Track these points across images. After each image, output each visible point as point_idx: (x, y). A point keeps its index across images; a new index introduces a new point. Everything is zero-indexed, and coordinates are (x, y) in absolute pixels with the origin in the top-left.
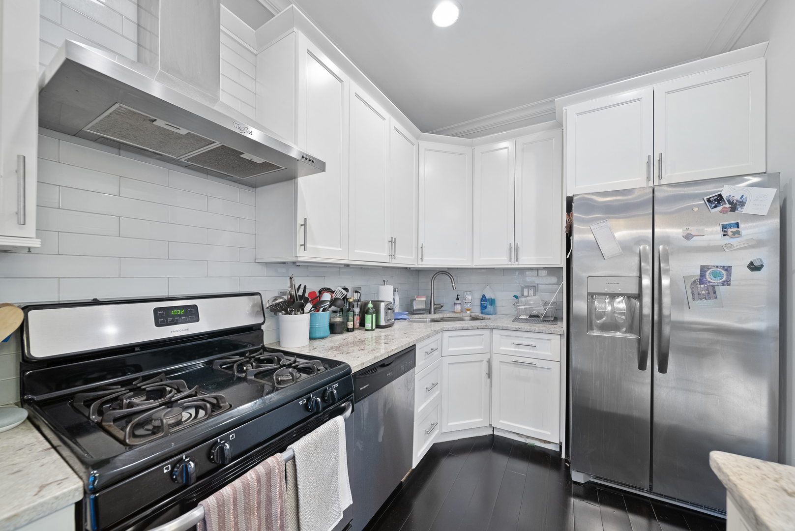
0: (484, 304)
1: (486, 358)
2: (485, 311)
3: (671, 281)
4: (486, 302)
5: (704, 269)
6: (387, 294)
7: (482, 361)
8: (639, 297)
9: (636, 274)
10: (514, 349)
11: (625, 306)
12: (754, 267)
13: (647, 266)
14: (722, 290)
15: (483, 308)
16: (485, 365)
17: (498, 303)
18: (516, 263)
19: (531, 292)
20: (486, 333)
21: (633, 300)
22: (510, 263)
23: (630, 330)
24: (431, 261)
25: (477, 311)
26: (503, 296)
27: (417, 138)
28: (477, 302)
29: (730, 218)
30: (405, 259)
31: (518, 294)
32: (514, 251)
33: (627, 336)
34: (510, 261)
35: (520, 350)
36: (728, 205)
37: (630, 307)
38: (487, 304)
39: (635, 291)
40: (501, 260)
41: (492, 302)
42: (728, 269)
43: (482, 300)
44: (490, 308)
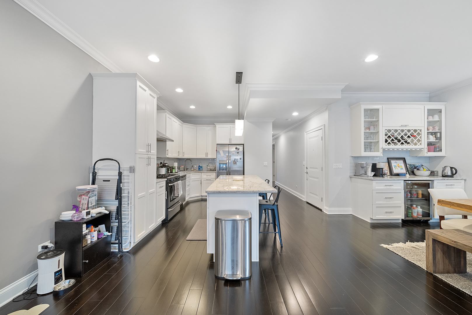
0: (199, 168)
1: (200, 179)
2: (200, 170)
5: (235, 159)
6: (176, 165)
10: (206, 177)
13: (228, 158)
14: (237, 162)
15: (199, 169)
16: (200, 181)
17: (203, 167)
19: (211, 164)
20: (200, 173)
24: (186, 156)
25: (198, 169)
26: (204, 166)
27: (182, 124)
28: (198, 168)
29: (238, 151)
30: (181, 156)
31: (208, 165)
32: (207, 154)
33: (225, 171)
34: (206, 157)
35: (208, 177)
36: (238, 149)
40: (204, 156)
41: (201, 167)
42: (238, 159)
43: (199, 167)
44: (201, 169)
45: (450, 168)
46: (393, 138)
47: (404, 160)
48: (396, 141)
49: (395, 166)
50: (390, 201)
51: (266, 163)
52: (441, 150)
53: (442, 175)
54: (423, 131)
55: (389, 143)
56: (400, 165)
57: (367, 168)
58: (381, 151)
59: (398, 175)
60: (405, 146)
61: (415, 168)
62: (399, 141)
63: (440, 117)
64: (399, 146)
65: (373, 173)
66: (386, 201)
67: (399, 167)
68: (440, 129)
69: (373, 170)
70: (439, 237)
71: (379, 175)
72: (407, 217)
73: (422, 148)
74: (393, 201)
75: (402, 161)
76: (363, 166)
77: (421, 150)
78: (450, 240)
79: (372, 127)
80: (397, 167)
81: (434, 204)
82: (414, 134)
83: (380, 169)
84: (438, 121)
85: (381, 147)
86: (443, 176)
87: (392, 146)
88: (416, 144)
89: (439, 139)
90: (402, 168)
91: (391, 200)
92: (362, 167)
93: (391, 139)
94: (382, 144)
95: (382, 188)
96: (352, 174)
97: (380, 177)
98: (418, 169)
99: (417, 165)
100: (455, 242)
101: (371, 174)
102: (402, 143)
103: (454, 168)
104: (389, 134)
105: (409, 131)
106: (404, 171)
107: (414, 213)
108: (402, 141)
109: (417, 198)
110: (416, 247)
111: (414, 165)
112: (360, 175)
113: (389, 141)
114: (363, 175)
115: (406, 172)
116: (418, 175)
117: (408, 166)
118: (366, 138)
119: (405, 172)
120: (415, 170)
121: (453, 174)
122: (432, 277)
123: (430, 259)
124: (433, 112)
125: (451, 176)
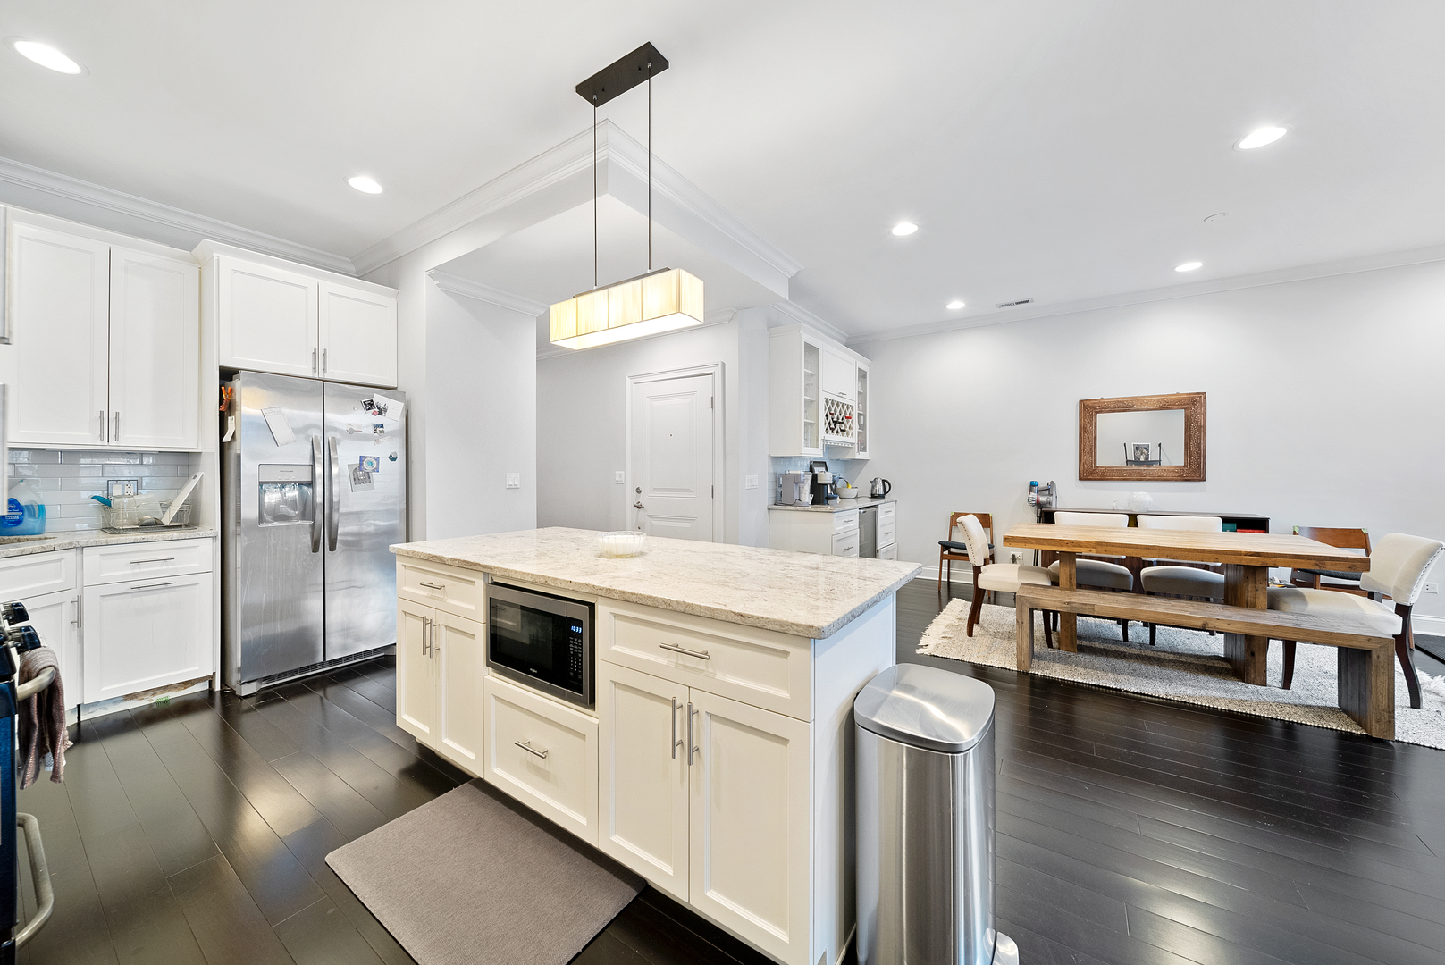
0: (14, 515)
1: (73, 595)
3: (339, 470)
4: (22, 511)
5: (362, 459)
7: (61, 604)
8: (311, 484)
9: (308, 462)
10: (130, 572)
11: (297, 496)
12: (393, 459)
13: (319, 455)
14: (374, 475)
15: (11, 524)
16: (71, 608)
18: (113, 442)
19: (130, 490)
20: (70, 556)
21: (305, 488)
22: (99, 443)
23: (303, 517)
29: (379, 419)
32: (109, 423)
33: (300, 523)
34: (102, 439)
35: (143, 570)
36: (377, 410)
37: (302, 494)
38: (23, 515)
39: (308, 478)
41: (40, 510)
42: (377, 459)
45: (881, 481)
46: (830, 418)
48: (833, 425)
51: (513, 478)
52: (865, 449)
53: (872, 495)
54: (854, 409)
55: (827, 429)
57: (802, 485)
60: (841, 437)
63: (865, 387)
65: (812, 497)
69: (812, 492)
70: (1041, 601)
73: (852, 444)
76: (793, 481)
77: (847, 449)
78: (1060, 602)
82: (847, 414)
83: (821, 487)
84: (863, 394)
85: (821, 436)
86: (873, 497)
87: (831, 436)
88: (848, 435)
89: (863, 426)
92: (797, 484)
93: (828, 421)
94: (823, 431)
95: (842, 527)
96: (772, 502)
97: (820, 503)
100: (1068, 603)
101: (807, 497)
102: (838, 432)
103: (886, 481)
104: (828, 409)
105: (844, 406)
108: (838, 427)
112: (789, 503)
113: (827, 424)
114: (795, 502)
116: (844, 497)
121: (885, 493)
122: (1028, 680)
123: (1024, 646)
124: (862, 375)
125: (882, 497)
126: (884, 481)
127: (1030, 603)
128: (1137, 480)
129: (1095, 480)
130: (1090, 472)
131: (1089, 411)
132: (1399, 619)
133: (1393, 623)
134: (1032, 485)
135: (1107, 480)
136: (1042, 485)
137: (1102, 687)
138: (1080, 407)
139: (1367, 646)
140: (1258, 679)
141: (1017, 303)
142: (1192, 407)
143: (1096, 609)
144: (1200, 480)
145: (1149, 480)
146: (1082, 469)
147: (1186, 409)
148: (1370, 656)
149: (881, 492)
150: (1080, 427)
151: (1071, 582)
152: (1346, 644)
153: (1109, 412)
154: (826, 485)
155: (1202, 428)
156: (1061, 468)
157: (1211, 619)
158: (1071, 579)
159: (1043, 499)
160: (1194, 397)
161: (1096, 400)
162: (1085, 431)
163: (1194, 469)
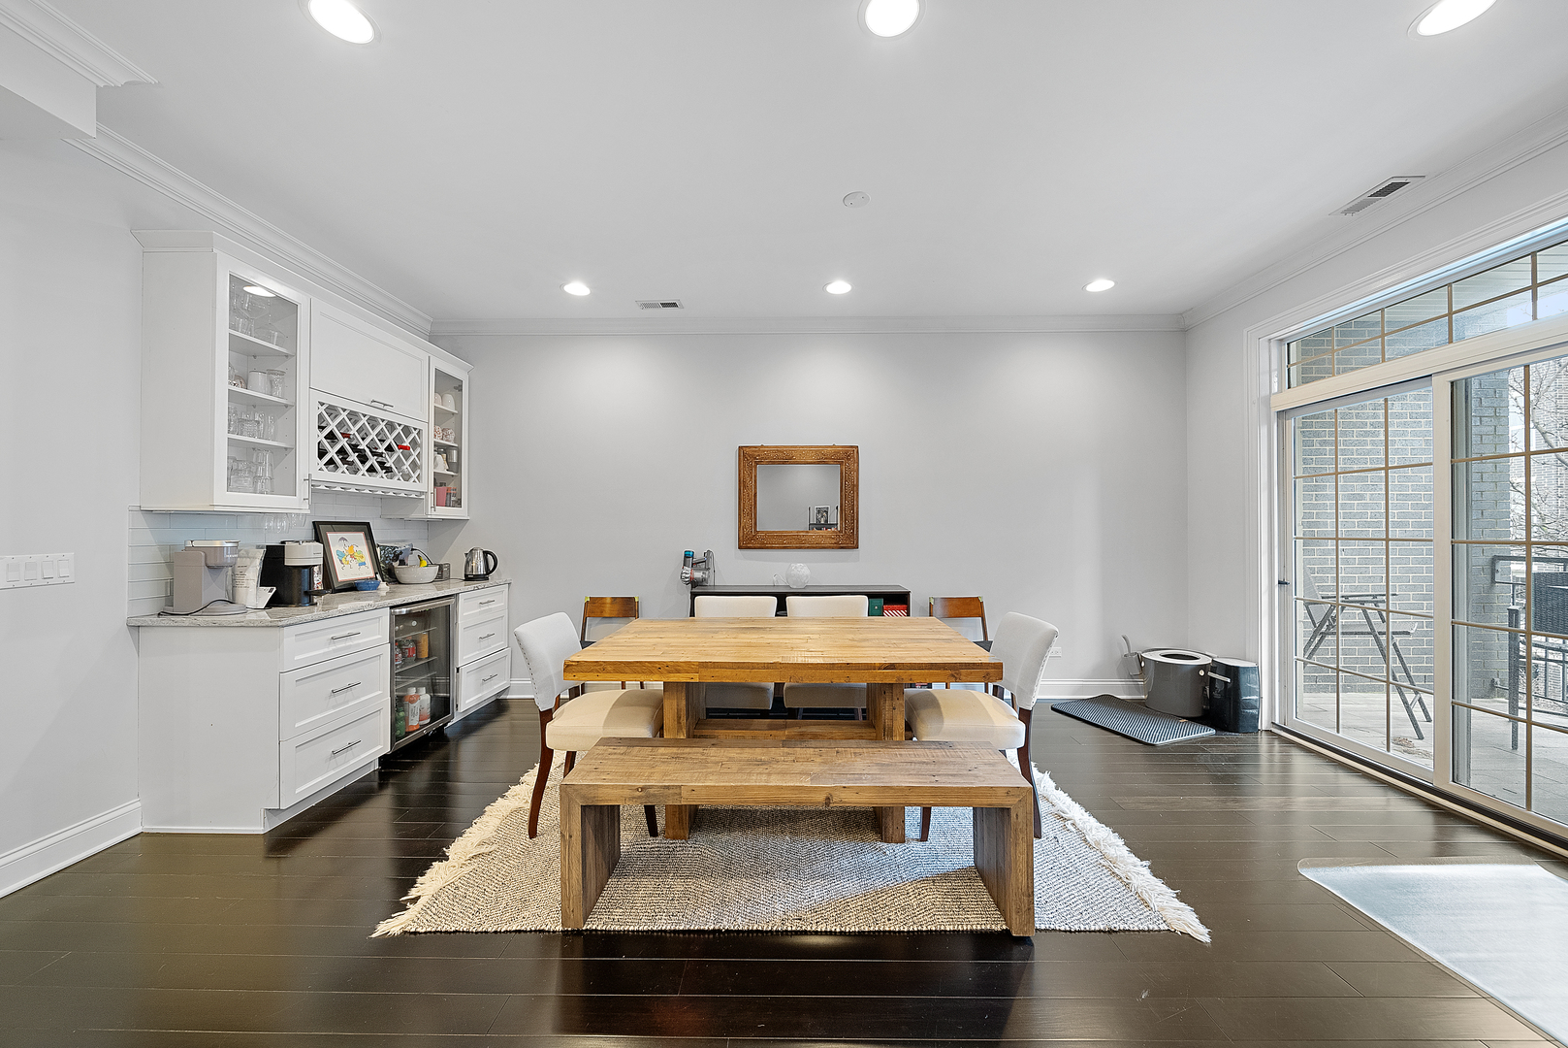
45: (481, 554)
46: (343, 442)
47: (365, 528)
48: (353, 457)
49: (341, 555)
50: (347, 702)
52: (459, 503)
53: (466, 576)
54: (424, 434)
55: (331, 462)
56: (355, 548)
57: (238, 570)
58: (303, 490)
59: (352, 587)
60: (380, 480)
61: (396, 557)
62: (363, 459)
63: (459, 403)
64: (362, 479)
65: (267, 593)
66: (334, 707)
67: (352, 560)
68: (458, 439)
69: (265, 581)
71: (296, 600)
72: (398, 739)
73: (422, 493)
74: (359, 697)
75: (361, 535)
76: (218, 562)
77: (417, 499)
78: (630, 788)
79: (259, 379)
80: (349, 558)
81: (458, 669)
82: (404, 442)
83: (300, 572)
84: (453, 414)
85: (302, 473)
86: (467, 578)
87: (341, 476)
88: (407, 477)
89: (455, 466)
90: (363, 560)
91: (349, 693)
92: (214, 569)
93: (338, 447)
94: (308, 464)
95: (321, 651)
96: (146, 609)
97: (299, 604)
98: (402, 563)
99: (402, 546)
100: (643, 789)
101: (255, 594)
102: (371, 469)
103: (490, 553)
104: (332, 426)
105: (391, 426)
106: (367, 571)
107: (411, 718)
108: (373, 460)
109: (417, 659)
110: (483, 850)
111: (395, 548)
112: (203, 610)
113: (332, 453)
114: (220, 606)
115: (376, 574)
116: (408, 581)
117: (378, 550)
118: (237, 423)
119: (372, 575)
120: (396, 564)
121: (488, 572)
122: (580, 941)
123: (574, 882)
124: (447, 384)
125: (484, 578)
126: (486, 553)
127: (584, 797)
128: (797, 548)
129: (755, 548)
130: (750, 539)
131: (750, 460)
132: (1022, 726)
133: (1016, 733)
134: (687, 556)
135: (767, 548)
136: (699, 556)
137: (694, 931)
138: (739, 456)
139: (1007, 802)
140: (896, 837)
141: (665, 305)
142: (844, 460)
143: (684, 793)
144: (854, 548)
145: (808, 548)
146: (741, 535)
147: (841, 464)
148: (1009, 815)
149: (482, 571)
150: (740, 481)
151: (679, 723)
152: (984, 802)
153: (768, 463)
154: (310, 568)
155: (855, 487)
156: (718, 535)
157: (835, 788)
158: (679, 718)
159: (698, 575)
160: (848, 451)
161: (755, 447)
162: (744, 486)
163: (847, 538)
